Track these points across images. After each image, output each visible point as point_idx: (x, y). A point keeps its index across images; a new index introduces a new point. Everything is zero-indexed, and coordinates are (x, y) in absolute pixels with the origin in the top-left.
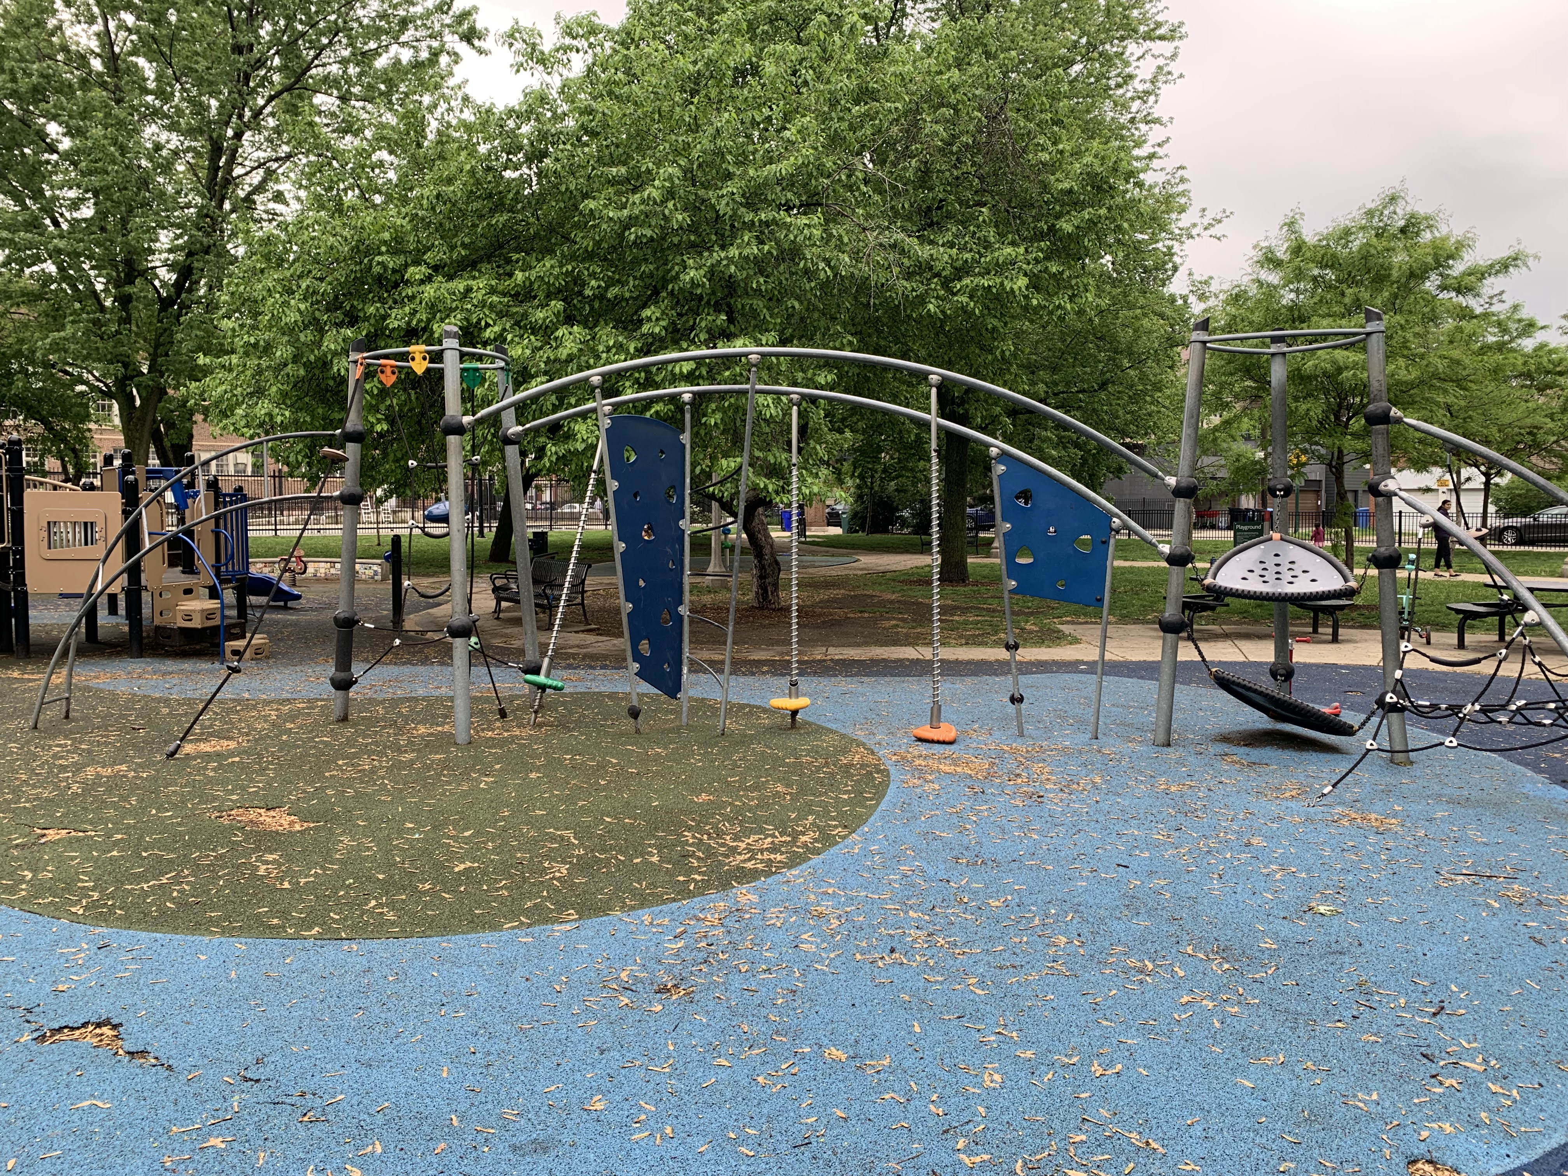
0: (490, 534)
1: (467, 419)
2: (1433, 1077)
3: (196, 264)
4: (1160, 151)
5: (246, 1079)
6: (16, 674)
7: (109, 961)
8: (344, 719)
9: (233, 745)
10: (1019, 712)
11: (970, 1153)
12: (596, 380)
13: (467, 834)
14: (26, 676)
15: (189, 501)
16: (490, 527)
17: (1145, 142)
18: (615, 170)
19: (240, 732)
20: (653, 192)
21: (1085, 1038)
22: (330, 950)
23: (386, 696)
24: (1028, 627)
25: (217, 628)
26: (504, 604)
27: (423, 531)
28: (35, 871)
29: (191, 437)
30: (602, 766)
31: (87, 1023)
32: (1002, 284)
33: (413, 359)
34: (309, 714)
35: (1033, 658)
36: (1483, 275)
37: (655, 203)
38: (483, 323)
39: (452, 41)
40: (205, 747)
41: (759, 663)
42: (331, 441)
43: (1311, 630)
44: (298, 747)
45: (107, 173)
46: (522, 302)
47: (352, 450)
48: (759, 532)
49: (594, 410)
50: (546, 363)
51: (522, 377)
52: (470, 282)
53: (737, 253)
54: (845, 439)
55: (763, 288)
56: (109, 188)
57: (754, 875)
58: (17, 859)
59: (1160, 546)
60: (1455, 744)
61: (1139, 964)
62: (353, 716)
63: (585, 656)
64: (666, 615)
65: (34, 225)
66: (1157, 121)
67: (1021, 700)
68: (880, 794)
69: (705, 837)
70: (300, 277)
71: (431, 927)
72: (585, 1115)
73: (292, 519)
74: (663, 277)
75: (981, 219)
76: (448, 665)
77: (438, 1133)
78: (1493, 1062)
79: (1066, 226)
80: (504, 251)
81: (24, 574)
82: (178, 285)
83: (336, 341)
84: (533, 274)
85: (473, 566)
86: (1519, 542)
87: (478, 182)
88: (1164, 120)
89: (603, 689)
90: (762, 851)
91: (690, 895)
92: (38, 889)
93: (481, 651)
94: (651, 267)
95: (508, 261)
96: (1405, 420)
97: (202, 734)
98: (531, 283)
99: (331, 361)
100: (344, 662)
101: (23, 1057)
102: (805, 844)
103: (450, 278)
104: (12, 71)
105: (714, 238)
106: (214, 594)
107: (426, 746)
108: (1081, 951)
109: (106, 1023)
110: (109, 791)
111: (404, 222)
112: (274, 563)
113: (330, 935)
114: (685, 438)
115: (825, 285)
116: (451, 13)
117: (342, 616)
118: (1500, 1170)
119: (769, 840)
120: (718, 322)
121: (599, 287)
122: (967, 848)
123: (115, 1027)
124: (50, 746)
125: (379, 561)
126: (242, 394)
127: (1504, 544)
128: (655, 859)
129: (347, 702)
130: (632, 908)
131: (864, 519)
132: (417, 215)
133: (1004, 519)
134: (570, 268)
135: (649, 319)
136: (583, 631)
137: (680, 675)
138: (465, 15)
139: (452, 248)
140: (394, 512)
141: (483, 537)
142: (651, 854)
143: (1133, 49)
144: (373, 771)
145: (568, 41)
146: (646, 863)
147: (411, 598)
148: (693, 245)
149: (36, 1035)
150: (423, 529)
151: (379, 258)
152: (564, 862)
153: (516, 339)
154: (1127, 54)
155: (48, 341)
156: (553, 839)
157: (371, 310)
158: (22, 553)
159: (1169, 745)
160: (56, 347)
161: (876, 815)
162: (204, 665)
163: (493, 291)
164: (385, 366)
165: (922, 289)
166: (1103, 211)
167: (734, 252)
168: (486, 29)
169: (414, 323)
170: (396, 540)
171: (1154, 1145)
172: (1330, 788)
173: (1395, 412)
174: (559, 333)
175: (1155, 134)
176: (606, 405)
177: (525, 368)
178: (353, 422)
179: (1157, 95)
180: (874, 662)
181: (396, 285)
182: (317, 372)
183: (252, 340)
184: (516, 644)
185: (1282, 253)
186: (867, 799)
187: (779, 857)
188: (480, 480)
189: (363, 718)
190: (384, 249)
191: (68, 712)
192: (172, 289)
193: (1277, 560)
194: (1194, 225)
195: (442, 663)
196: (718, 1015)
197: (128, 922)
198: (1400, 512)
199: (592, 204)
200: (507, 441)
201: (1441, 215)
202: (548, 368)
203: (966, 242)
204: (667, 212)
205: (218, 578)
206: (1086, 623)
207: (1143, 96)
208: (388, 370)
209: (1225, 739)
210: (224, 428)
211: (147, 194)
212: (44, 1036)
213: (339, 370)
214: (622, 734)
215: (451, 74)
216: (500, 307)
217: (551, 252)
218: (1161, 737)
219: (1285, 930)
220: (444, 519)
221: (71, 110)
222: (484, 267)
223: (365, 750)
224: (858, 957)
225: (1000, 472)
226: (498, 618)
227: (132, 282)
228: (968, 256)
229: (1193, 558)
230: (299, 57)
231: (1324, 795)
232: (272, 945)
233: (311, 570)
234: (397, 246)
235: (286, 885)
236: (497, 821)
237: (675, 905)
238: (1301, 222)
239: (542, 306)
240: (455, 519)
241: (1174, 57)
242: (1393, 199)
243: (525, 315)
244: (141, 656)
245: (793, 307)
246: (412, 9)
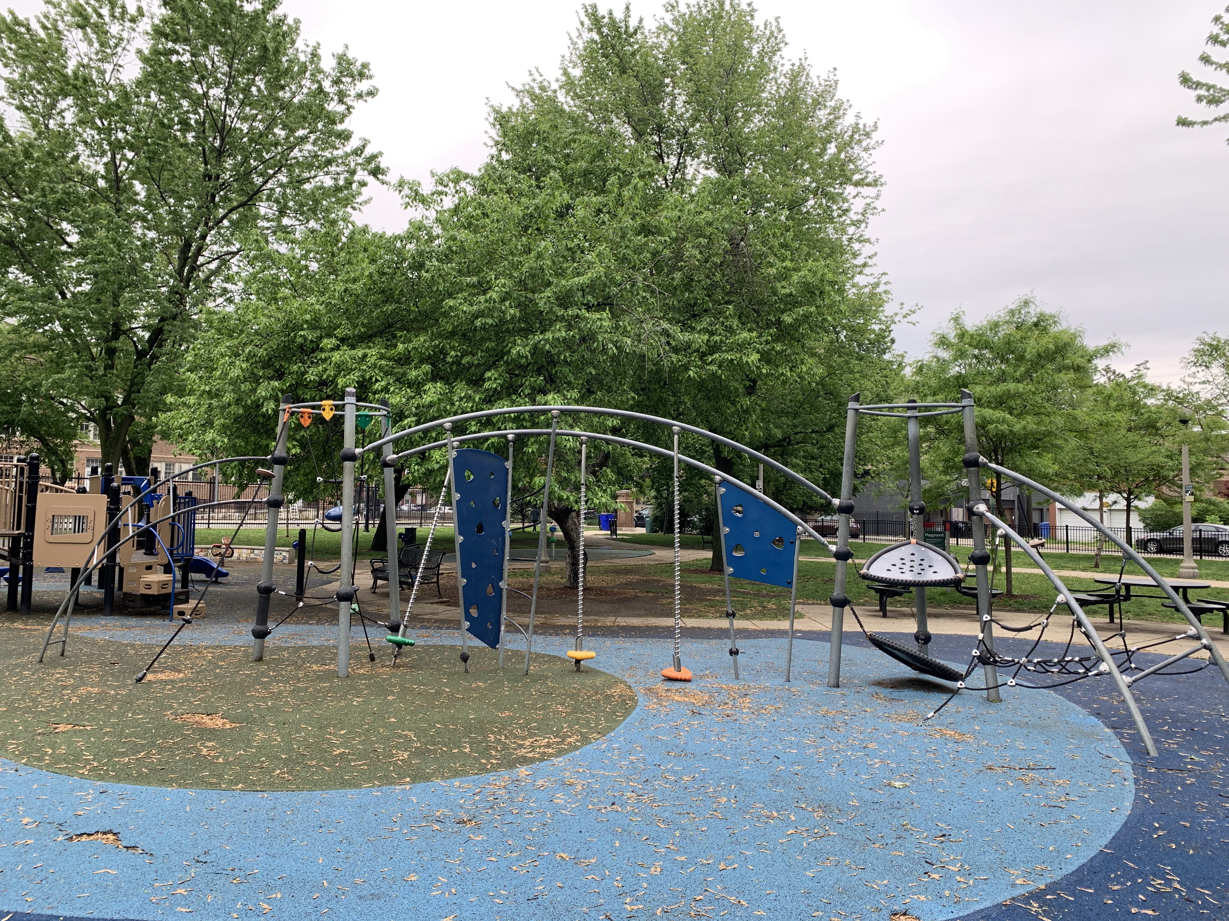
0: (373, 530)
1: (358, 451)
2: (926, 873)
3: (166, 328)
4: (870, 262)
5: (198, 862)
6: (21, 626)
7: (108, 800)
8: (260, 659)
9: (181, 675)
10: (735, 661)
11: (631, 904)
12: (448, 425)
13: (342, 732)
14: (28, 627)
15: (155, 502)
16: (374, 524)
17: (859, 254)
18: (469, 279)
19: (186, 667)
20: (493, 295)
21: (721, 851)
22: (250, 797)
23: (289, 645)
24: (770, 606)
25: (169, 594)
26: (380, 582)
27: (323, 526)
28: (53, 749)
29: (150, 452)
30: (438, 693)
31: (97, 832)
32: (741, 358)
33: (324, 410)
34: (235, 656)
35: (765, 628)
36: (1091, 357)
37: (495, 302)
38: (374, 379)
39: (361, 175)
40: (161, 676)
41: (563, 627)
42: (263, 463)
43: (975, 612)
44: (228, 677)
45: (106, 262)
46: (402, 365)
47: (277, 471)
48: (572, 530)
49: (445, 445)
50: (416, 408)
51: (398, 417)
52: (367, 351)
53: (551, 336)
54: (644, 462)
55: (569, 360)
56: (106, 272)
57: (532, 760)
58: (40, 741)
59: (830, 546)
60: (1014, 684)
61: (769, 813)
62: (266, 658)
63: (436, 621)
64: (490, 589)
65: (49, 297)
66: (868, 241)
67: (737, 653)
68: (627, 712)
69: (503, 737)
70: (245, 344)
71: (315, 785)
72: (404, 883)
73: (221, 515)
74: (502, 351)
75: (728, 313)
76: (335, 624)
77: (314, 889)
78: (966, 866)
79: (788, 319)
80: (393, 329)
81: (32, 553)
82: (152, 341)
83: (267, 390)
84: (411, 346)
85: (357, 554)
86: (1160, 551)
87: (375, 283)
88: (872, 240)
89: (446, 643)
90: (540, 747)
91: (488, 771)
92: (56, 760)
93: (360, 613)
94: (493, 344)
95: (394, 337)
96: (990, 464)
97: (159, 667)
98: (409, 352)
99: (262, 404)
100: (262, 619)
101: (61, 848)
102: (570, 743)
103: (353, 347)
104: (43, 189)
105: (538, 325)
106: (168, 569)
107: (317, 678)
108: (734, 806)
109: (110, 832)
110: (98, 701)
111: (321, 308)
112: (208, 549)
113: (251, 787)
114: (509, 465)
115: (614, 358)
116: (363, 156)
117: (263, 585)
118: (945, 919)
119: (546, 740)
120: (538, 382)
121: (457, 356)
122: (677, 746)
123: (115, 834)
124: (53, 674)
125: (287, 549)
126: (197, 425)
127: (1148, 552)
128: (467, 750)
129: (262, 648)
130: (448, 778)
131: (662, 522)
132: (330, 303)
133: (725, 525)
134: (437, 342)
135: (489, 379)
136: (437, 603)
137: (499, 630)
138: (373, 157)
139: (355, 326)
140: (300, 511)
141: (368, 531)
142: (465, 747)
143: (850, 190)
144: (280, 693)
145: (440, 188)
146: (461, 752)
147: (311, 576)
148: (523, 329)
149: (67, 837)
150: (323, 524)
151: (302, 333)
152: (406, 750)
153: (397, 391)
154: (846, 194)
155: (50, 380)
156: (400, 737)
157: (295, 368)
158: (32, 537)
159: (838, 686)
160: (56, 385)
161: (621, 726)
162: (158, 622)
163: (382, 357)
164: (304, 413)
165: (686, 360)
166: (813, 309)
167: (549, 335)
168: (388, 168)
169: (325, 377)
170: (303, 533)
171: (743, 903)
172: (932, 714)
173: (982, 459)
174: (426, 387)
175: (866, 250)
176: (455, 440)
177: (402, 411)
178: (280, 452)
179: (867, 223)
180: (648, 628)
181: (313, 351)
182: (252, 411)
183: (207, 389)
184: (386, 611)
185: (952, 336)
186: (618, 716)
187: (550, 751)
188: (368, 488)
189: (274, 659)
190: (305, 326)
191: (63, 651)
192: (147, 345)
193: (912, 558)
194: (896, 314)
195: (330, 623)
196: (494, 836)
197: (118, 778)
198: (1067, 526)
199: (451, 302)
200: (386, 465)
201: (1062, 314)
202: (417, 411)
203: (717, 329)
204: (503, 308)
205: (172, 557)
206: (813, 604)
207: (856, 224)
208: (306, 416)
209: (880, 684)
210: (182, 449)
211: (135, 278)
212: (72, 838)
213: (267, 410)
214: (455, 673)
215: (360, 193)
216: (386, 368)
217: (425, 329)
218: (833, 681)
219: (867, 795)
220: (338, 518)
221: (84, 217)
222: (378, 340)
223: (274, 679)
224: (590, 807)
225: (722, 493)
226: (374, 593)
227: (117, 339)
228: (717, 338)
229: (852, 555)
230: (252, 183)
231: (928, 719)
232: (213, 794)
233: (236, 555)
234: (314, 325)
235: (221, 760)
236: (363, 725)
237: (476, 777)
238: (963, 317)
239: (416, 368)
240: (345, 519)
241: (877, 197)
242: (1026, 303)
243: (404, 374)
244: (111, 614)
245: (591, 373)
246: (335, 152)
